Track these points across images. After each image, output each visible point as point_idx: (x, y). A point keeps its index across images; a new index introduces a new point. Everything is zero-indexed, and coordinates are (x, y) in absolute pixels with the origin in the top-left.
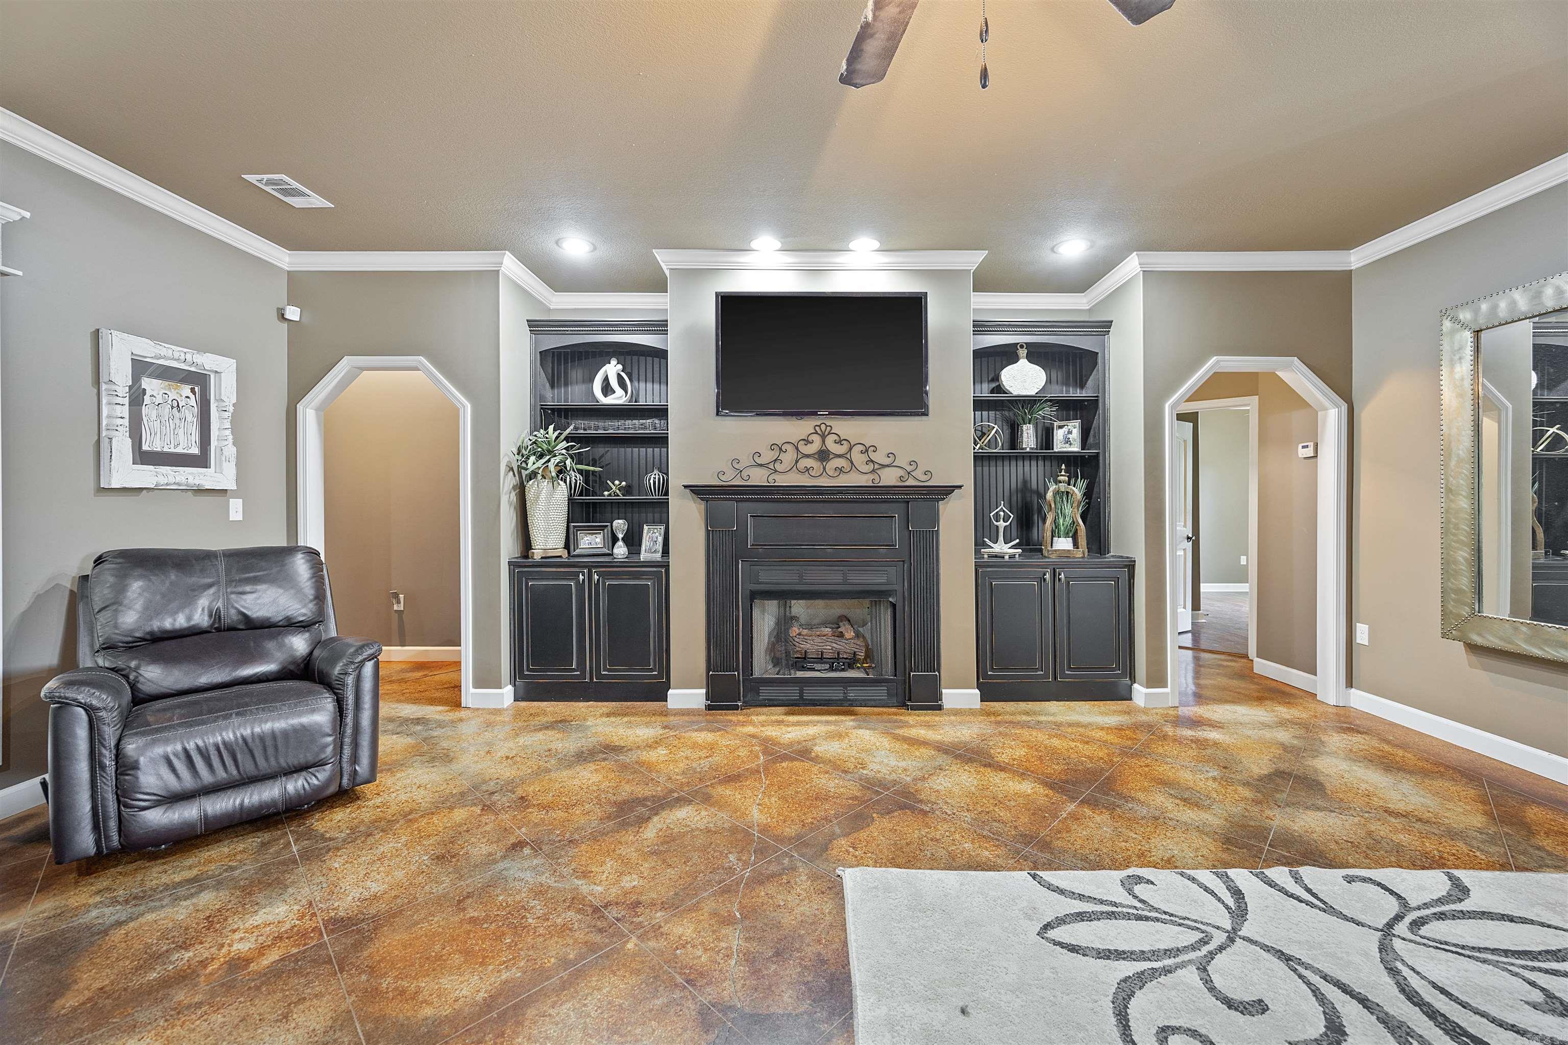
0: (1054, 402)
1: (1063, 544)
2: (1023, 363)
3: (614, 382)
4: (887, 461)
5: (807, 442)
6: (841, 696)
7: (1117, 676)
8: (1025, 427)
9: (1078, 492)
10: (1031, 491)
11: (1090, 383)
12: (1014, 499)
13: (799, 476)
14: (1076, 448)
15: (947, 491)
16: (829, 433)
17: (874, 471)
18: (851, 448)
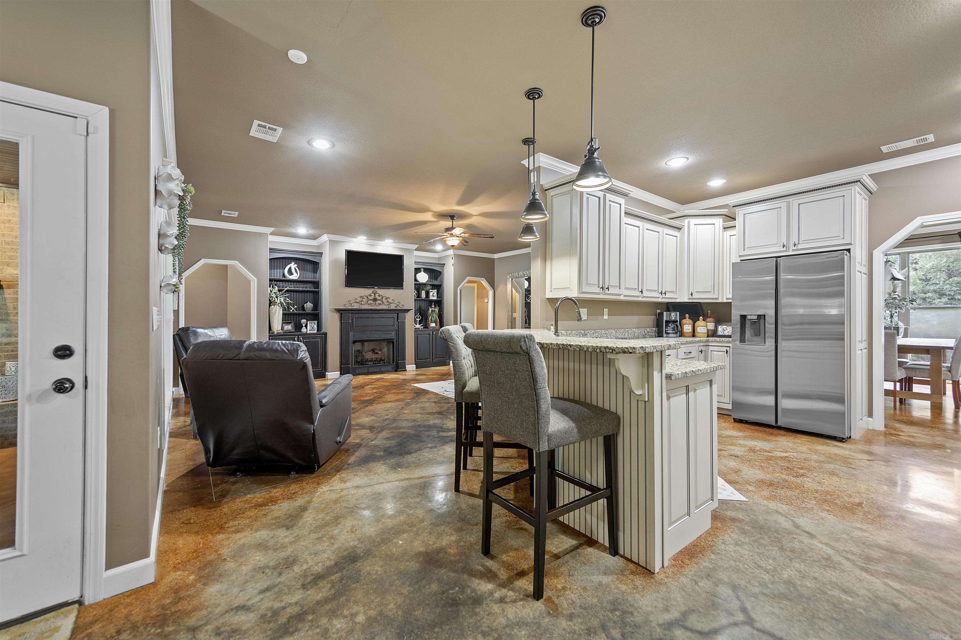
0: (431, 285)
1: (433, 325)
2: (422, 272)
3: (293, 271)
4: (392, 302)
5: (370, 296)
6: (379, 370)
7: (447, 359)
8: (422, 291)
9: (437, 310)
10: (425, 311)
11: (439, 279)
13: (368, 306)
14: (435, 298)
15: (408, 311)
16: (376, 293)
17: (389, 304)
18: (382, 298)
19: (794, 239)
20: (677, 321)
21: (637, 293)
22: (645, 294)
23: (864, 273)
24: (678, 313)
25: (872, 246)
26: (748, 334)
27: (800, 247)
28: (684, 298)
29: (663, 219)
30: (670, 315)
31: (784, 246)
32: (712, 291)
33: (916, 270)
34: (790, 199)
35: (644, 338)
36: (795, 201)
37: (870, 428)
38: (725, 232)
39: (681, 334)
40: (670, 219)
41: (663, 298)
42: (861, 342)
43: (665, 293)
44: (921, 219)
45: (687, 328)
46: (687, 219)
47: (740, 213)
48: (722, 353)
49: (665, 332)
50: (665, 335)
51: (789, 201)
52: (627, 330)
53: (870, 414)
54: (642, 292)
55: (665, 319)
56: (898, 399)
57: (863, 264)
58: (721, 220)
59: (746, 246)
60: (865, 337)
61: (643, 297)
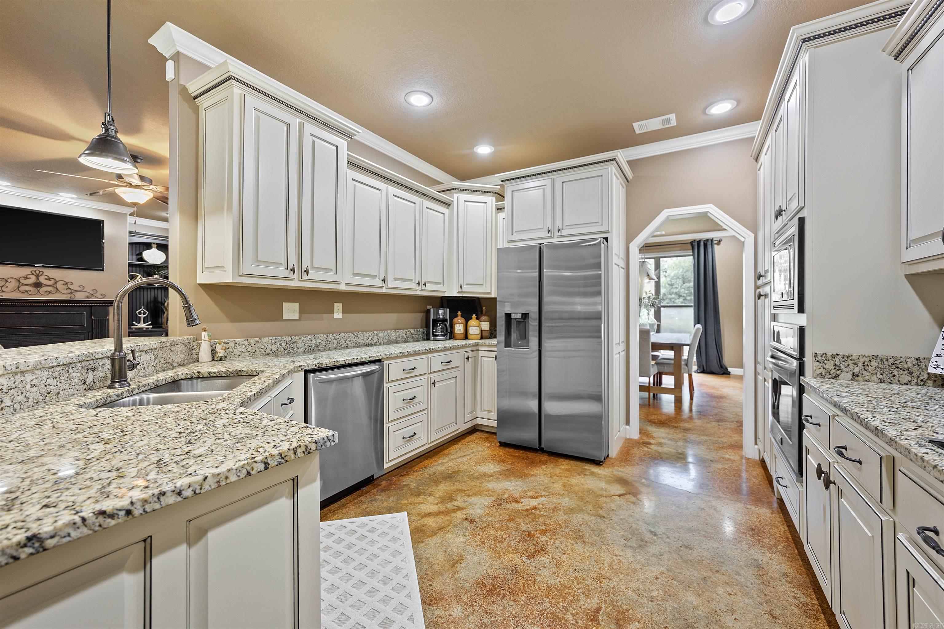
2: (155, 250)
4: (79, 289)
5: (26, 278)
10: (158, 302)
12: (149, 305)
13: (20, 294)
15: (113, 303)
16: (42, 275)
17: (71, 293)
18: (56, 283)
19: (558, 224)
20: (446, 320)
21: (379, 283)
22: (392, 283)
23: (621, 267)
24: (448, 310)
25: (629, 238)
26: (514, 336)
27: (564, 232)
28: (453, 292)
29: (432, 191)
30: (438, 313)
31: (549, 231)
32: (484, 284)
33: (666, 277)
34: (555, 176)
35: (405, 342)
36: (559, 178)
37: (628, 437)
38: (499, 214)
39: (452, 336)
40: (439, 192)
41: (422, 290)
42: (619, 344)
43: (425, 284)
44: (667, 212)
45: (459, 328)
46: (456, 193)
47: (509, 189)
48: (491, 359)
49: (433, 334)
50: (432, 338)
51: (554, 179)
52: (375, 332)
53: (628, 423)
54: (384, 280)
55: (432, 317)
56: (652, 394)
57: (620, 256)
58: (494, 199)
59: (515, 230)
60: (623, 338)
61: (388, 288)
